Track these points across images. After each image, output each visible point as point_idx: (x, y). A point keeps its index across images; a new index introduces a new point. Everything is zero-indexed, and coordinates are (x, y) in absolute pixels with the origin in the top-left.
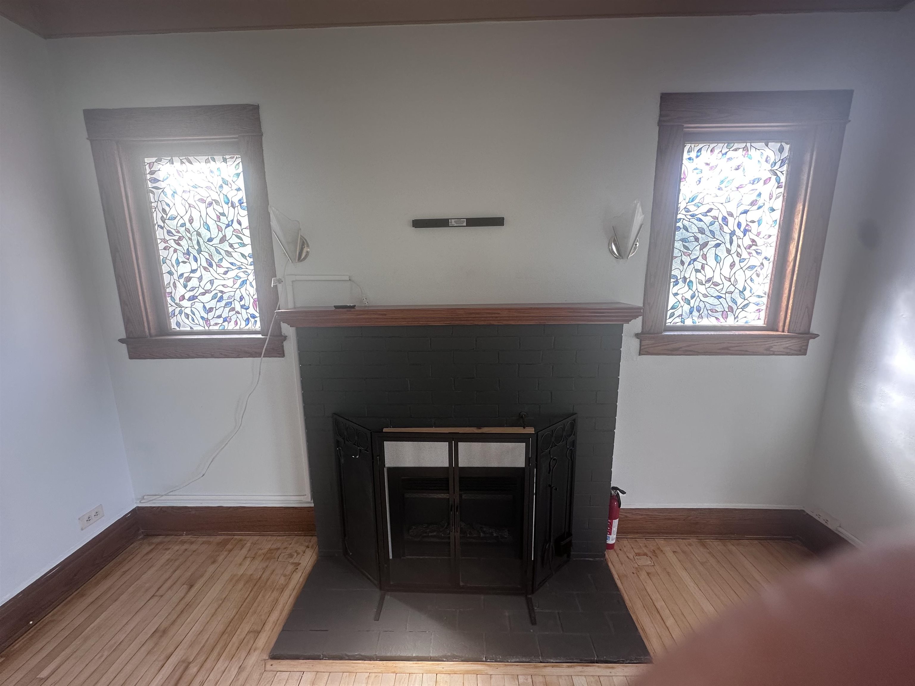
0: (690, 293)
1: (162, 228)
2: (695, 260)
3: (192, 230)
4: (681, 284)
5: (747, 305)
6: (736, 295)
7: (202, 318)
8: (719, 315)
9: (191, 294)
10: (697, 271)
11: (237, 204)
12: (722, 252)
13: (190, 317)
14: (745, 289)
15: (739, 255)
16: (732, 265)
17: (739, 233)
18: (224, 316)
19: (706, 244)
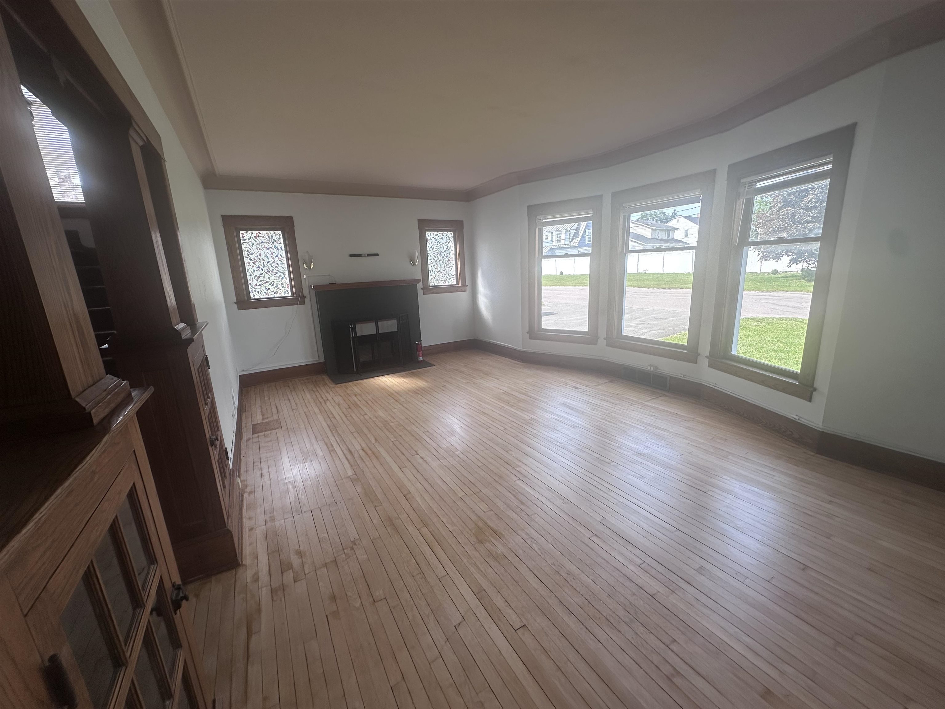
0: (435, 275)
1: (247, 258)
2: (435, 265)
3: (260, 259)
4: (432, 273)
5: (450, 278)
6: (447, 275)
7: (265, 292)
8: (444, 282)
9: (260, 283)
10: (436, 268)
11: (280, 249)
12: (441, 262)
13: (259, 293)
14: (449, 273)
15: (446, 264)
16: (445, 266)
17: (445, 257)
18: (274, 291)
19: (437, 260)
